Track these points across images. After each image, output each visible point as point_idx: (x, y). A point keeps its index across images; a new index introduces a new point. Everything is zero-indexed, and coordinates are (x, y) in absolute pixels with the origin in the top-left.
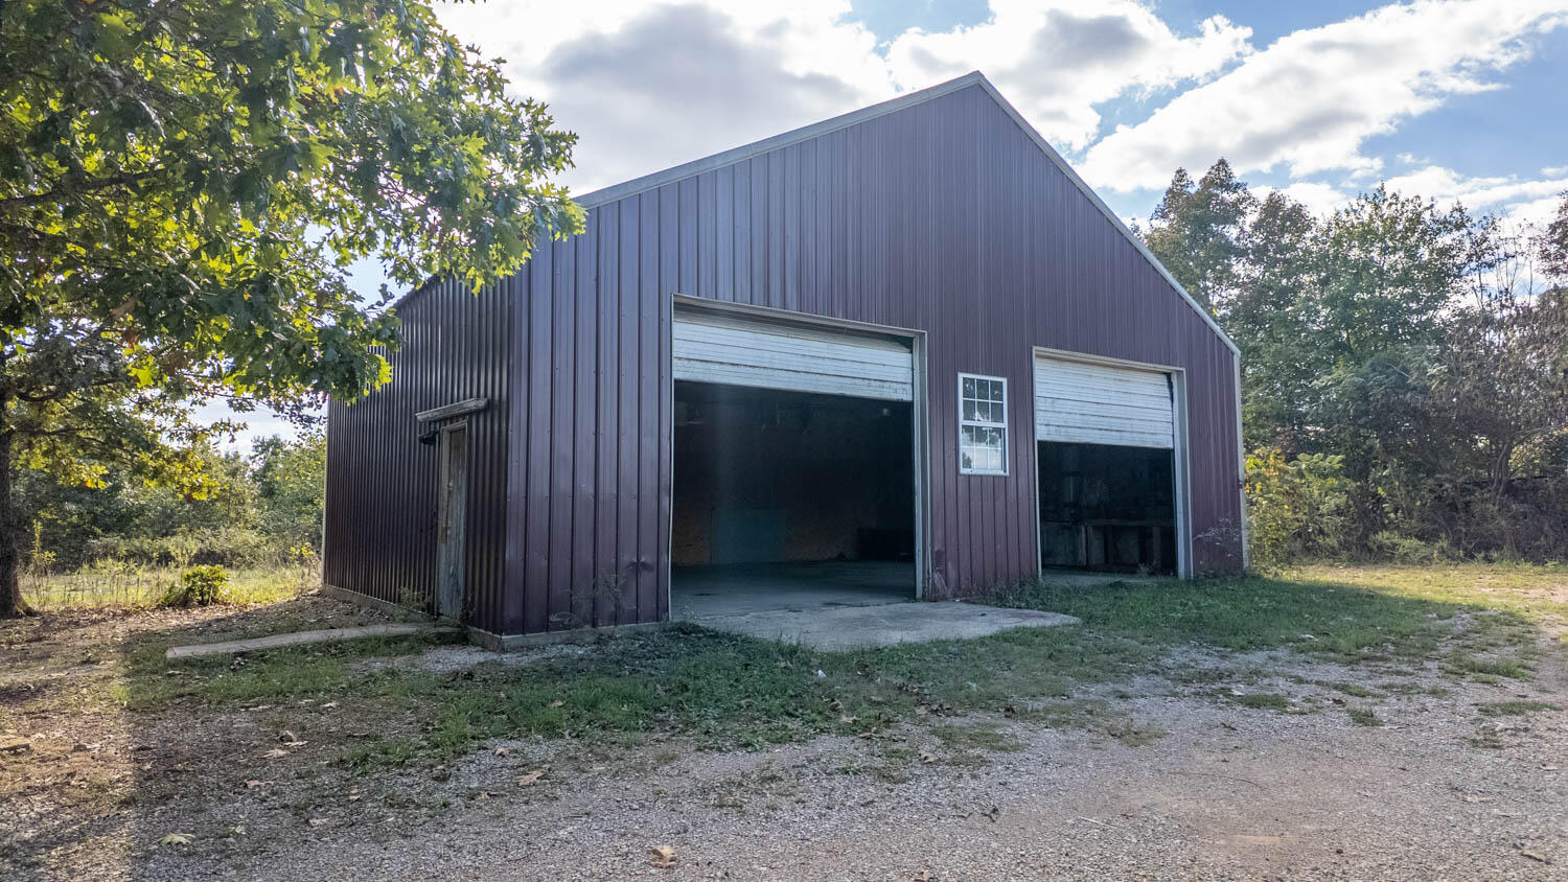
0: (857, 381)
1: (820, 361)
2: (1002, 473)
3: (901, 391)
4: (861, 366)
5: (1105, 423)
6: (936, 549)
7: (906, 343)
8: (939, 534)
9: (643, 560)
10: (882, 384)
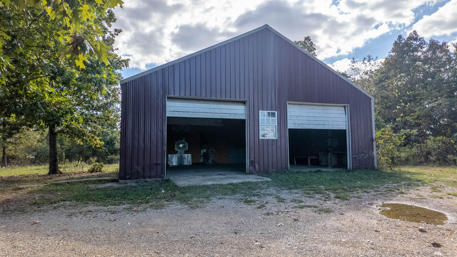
0: (227, 114)
1: (215, 110)
2: (275, 138)
3: (241, 116)
4: (228, 110)
5: (317, 123)
6: (251, 160)
7: (244, 103)
8: (252, 156)
9: (158, 162)
10: (235, 115)
